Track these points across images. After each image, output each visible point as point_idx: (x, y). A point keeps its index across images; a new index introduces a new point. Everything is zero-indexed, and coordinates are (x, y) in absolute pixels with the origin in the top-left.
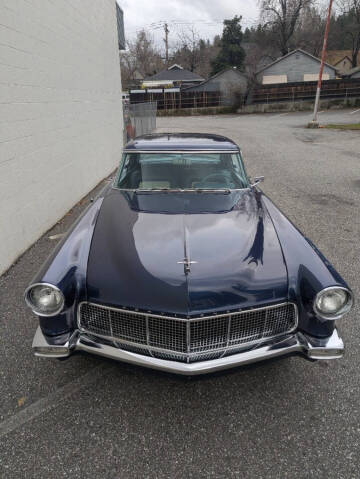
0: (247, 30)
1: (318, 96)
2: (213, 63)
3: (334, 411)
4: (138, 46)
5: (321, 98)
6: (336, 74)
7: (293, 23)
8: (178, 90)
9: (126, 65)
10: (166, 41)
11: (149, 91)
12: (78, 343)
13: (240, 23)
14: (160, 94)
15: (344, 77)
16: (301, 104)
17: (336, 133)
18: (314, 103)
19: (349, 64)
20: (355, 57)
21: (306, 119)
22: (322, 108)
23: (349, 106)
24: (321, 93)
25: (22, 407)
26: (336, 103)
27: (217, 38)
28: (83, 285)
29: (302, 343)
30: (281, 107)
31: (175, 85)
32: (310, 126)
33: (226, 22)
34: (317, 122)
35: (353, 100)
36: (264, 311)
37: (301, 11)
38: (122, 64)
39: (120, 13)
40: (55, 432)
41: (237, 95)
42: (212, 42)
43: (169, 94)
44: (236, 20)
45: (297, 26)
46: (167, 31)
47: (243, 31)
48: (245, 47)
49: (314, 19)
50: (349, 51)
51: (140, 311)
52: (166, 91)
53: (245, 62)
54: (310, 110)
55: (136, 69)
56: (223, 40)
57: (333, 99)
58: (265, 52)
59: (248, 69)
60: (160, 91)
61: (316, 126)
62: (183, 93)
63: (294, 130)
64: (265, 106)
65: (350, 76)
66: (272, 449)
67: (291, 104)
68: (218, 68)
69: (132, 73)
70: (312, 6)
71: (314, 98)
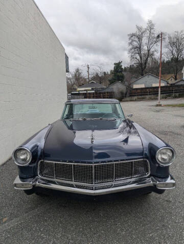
0: (125, 67)
1: (159, 93)
2: (109, 81)
3: (175, 222)
4: (76, 75)
5: (161, 94)
6: (168, 83)
7: (146, 63)
8: (94, 92)
9: (70, 82)
10: (88, 72)
11: (80, 92)
12: (37, 183)
13: (122, 64)
14: (85, 93)
15: (171, 84)
16: (153, 96)
17: (170, 108)
18: (158, 96)
19: (173, 80)
20: (176, 77)
21: (155, 103)
22: (162, 98)
23: (175, 97)
24: (161, 91)
25: (5, 222)
26: (169, 96)
27: (111, 71)
28: (41, 153)
29: (153, 181)
30: (143, 98)
31: (92, 89)
32: (157, 106)
33: (115, 64)
34: (160, 103)
35: (177, 94)
36: (132, 162)
37: (149, 59)
38: (68, 82)
39: (67, 58)
40: (21, 234)
41: (122, 93)
42: (109, 73)
43: (89, 93)
44: (120, 63)
45: (147, 65)
46: (88, 68)
47: (123, 67)
48: (124, 74)
49: (155, 62)
50: (172, 75)
51: (69, 162)
52: (88, 92)
53: (125, 80)
54: (157, 99)
55: (74, 84)
56: (114, 71)
57: (168, 94)
58: (134, 76)
59: (126, 82)
60: (86, 92)
61: (160, 105)
62: (96, 93)
63: (149, 107)
64: (135, 98)
65: (174, 84)
66: (141, 240)
67: (148, 97)
68: (112, 82)
69: (73, 86)
70: (153, 57)
71: (158, 94)
